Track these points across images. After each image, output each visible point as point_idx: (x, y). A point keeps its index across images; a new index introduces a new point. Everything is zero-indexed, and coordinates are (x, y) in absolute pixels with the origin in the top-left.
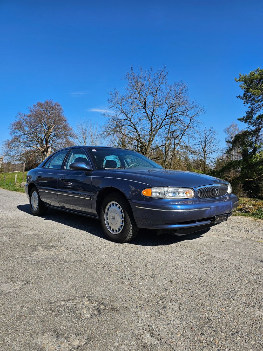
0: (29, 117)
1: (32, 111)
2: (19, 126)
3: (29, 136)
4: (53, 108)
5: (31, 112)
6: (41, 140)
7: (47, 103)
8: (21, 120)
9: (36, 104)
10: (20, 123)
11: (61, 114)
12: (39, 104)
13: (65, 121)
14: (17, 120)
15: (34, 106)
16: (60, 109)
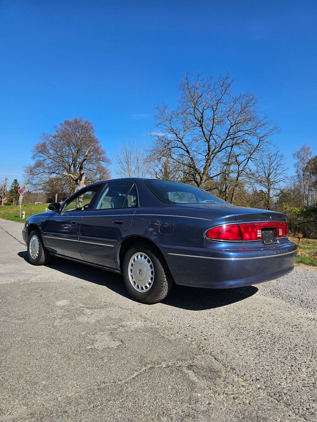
0: (54, 137)
1: (59, 130)
2: (42, 149)
3: (54, 160)
4: (82, 127)
5: (57, 131)
6: (69, 165)
7: (76, 121)
8: (46, 141)
9: (63, 122)
10: (44, 145)
11: (92, 134)
12: (67, 123)
13: (97, 142)
14: (41, 142)
15: (61, 124)
16: (92, 128)
